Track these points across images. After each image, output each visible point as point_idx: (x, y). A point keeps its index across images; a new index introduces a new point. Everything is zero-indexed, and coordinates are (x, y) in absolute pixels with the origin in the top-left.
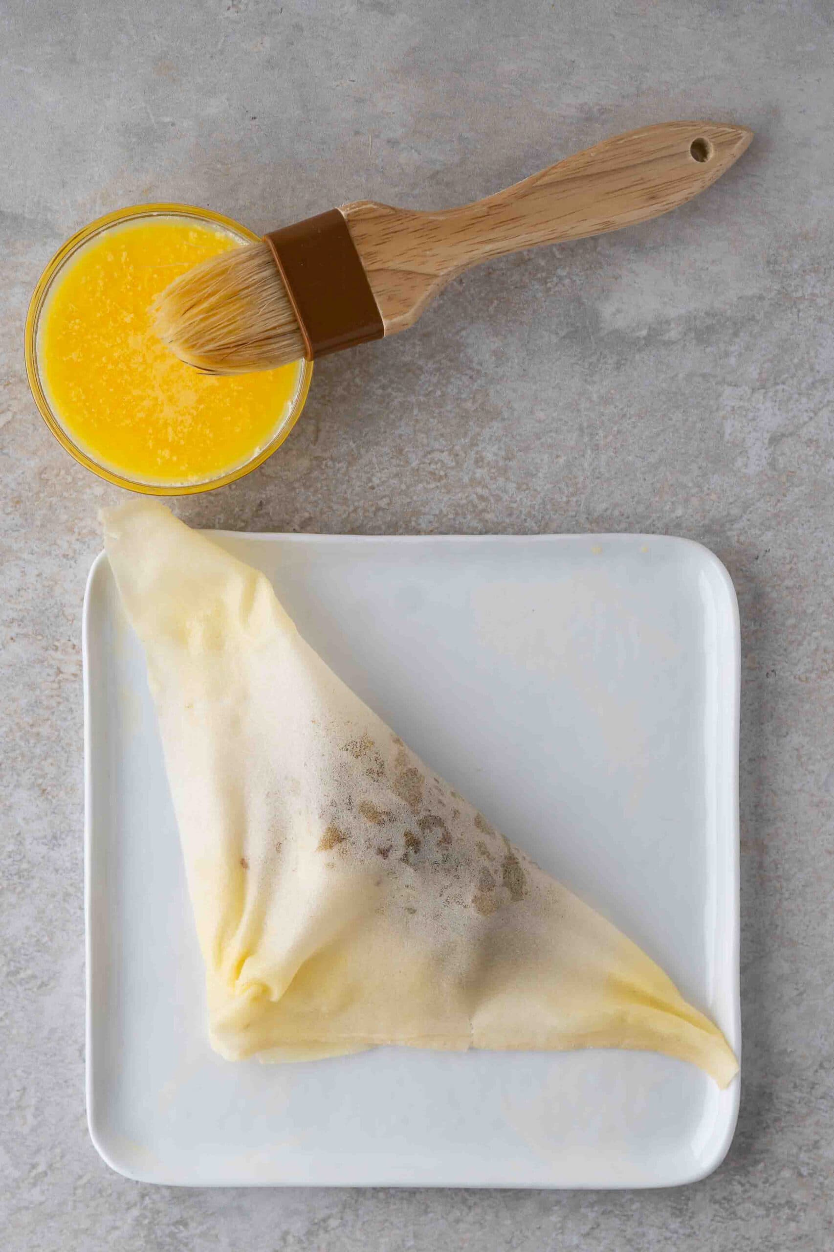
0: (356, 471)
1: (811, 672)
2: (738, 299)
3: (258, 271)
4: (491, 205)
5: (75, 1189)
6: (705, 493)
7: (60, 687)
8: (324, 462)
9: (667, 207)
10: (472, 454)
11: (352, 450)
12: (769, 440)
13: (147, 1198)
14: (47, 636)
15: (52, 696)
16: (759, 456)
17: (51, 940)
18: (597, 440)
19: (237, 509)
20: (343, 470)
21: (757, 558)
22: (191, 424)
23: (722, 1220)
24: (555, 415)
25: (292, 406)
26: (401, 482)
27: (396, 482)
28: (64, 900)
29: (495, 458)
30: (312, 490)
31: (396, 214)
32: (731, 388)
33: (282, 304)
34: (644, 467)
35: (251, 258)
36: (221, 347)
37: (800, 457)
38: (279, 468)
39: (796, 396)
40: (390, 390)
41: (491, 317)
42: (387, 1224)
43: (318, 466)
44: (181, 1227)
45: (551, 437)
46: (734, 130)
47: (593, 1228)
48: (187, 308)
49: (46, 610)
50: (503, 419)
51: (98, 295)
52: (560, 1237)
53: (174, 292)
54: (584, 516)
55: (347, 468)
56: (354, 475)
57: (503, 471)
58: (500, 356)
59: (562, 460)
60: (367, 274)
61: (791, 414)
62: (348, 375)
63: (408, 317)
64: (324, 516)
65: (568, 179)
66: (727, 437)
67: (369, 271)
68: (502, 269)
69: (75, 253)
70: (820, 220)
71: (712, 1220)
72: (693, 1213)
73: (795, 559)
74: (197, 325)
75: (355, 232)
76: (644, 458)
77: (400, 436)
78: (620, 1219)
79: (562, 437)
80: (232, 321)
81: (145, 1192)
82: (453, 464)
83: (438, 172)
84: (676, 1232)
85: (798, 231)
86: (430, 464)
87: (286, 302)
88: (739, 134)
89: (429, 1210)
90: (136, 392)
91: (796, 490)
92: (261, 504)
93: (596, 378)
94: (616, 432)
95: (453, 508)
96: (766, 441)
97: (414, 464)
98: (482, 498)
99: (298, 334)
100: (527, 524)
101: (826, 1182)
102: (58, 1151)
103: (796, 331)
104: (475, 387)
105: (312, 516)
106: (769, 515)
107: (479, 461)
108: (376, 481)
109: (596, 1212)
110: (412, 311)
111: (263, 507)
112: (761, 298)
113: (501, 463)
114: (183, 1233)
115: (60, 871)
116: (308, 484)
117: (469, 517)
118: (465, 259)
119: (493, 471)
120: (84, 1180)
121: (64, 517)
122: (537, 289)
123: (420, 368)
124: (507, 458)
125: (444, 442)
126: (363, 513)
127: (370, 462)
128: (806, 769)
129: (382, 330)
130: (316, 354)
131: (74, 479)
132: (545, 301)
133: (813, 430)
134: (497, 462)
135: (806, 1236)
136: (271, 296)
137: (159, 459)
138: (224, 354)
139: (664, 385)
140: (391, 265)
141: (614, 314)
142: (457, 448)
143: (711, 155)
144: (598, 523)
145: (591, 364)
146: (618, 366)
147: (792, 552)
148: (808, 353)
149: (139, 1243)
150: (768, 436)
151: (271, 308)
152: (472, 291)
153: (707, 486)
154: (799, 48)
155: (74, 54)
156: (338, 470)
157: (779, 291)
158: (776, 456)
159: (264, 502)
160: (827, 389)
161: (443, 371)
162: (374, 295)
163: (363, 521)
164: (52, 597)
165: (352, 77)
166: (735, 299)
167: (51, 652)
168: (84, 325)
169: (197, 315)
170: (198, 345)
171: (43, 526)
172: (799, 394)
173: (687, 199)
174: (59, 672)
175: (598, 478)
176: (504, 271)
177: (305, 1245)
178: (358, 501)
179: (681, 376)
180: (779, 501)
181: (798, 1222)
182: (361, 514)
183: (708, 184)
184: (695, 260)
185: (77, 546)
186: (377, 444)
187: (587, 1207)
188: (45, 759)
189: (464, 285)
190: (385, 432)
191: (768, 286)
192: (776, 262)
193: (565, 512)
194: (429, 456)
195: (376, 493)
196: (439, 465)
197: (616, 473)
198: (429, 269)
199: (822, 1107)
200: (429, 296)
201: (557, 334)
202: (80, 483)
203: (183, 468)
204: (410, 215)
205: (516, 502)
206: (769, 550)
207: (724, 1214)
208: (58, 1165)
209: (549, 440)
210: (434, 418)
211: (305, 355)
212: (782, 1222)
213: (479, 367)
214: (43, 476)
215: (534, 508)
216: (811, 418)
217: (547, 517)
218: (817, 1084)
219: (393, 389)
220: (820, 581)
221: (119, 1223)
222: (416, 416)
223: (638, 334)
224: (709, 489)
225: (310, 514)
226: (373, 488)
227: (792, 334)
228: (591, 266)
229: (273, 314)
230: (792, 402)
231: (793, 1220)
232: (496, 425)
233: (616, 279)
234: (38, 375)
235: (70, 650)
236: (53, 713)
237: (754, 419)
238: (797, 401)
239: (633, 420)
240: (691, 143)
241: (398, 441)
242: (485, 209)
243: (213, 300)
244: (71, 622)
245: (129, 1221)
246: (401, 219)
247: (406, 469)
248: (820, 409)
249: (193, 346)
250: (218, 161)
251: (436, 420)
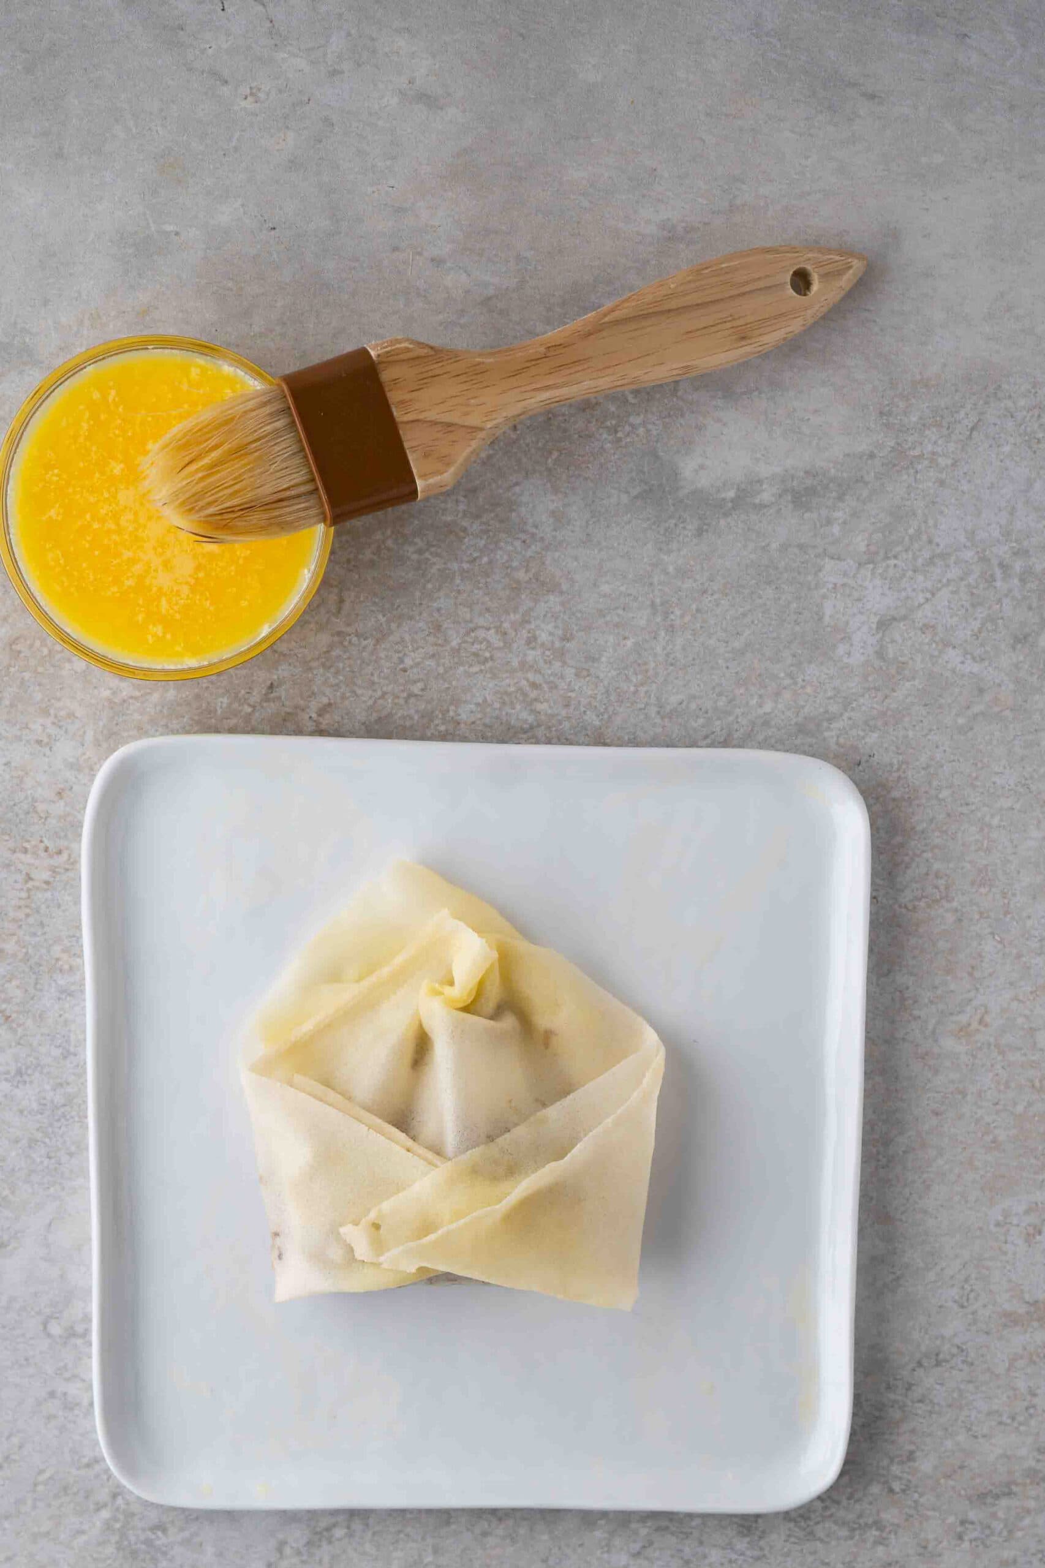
0: (384, 649)
1: (920, 900)
2: (844, 456)
3: (270, 421)
4: (549, 345)
5: (35, 1485)
6: (799, 685)
7: (29, 897)
8: (348, 638)
9: (760, 348)
10: (524, 634)
11: (381, 624)
12: (878, 623)
13: (120, 1497)
14: (15, 837)
15: (20, 907)
16: (865, 643)
17: (13, 1193)
18: (672, 620)
19: (243, 692)
20: (370, 648)
21: (859, 764)
22: (188, 596)
23: (797, 1541)
24: (623, 589)
25: (310, 575)
26: (438, 665)
27: (432, 664)
28: (30, 1147)
29: (550, 638)
30: (332, 670)
31: (437, 354)
32: (832, 562)
33: (297, 460)
34: (729, 652)
35: (264, 404)
36: (224, 511)
37: (913, 645)
38: (293, 644)
39: (910, 573)
40: (427, 555)
41: (549, 470)
42: (402, 1536)
43: (341, 643)
44: (159, 1533)
45: (619, 615)
46: (842, 258)
47: (644, 1547)
48: (187, 462)
49: (15, 805)
50: (562, 593)
51: (81, 440)
52: (606, 1556)
53: (171, 443)
54: (656, 709)
55: (374, 645)
56: (382, 655)
57: (561, 654)
58: (559, 518)
59: (629, 643)
60: (400, 426)
61: (904, 594)
62: (378, 536)
63: (448, 477)
64: (347, 702)
65: (643, 315)
66: (827, 619)
67: (402, 423)
68: (564, 415)
69: (56, 391)
70: (945, 365)
71: (786, 1541)
72: (763, 1532)
73: (904, 766)
74: (197, 483)
75: (386, 376)
76: (727, 642)
77: (439, 610)
78: (677, 1537)
79: (631, 615)
80: (238, 480)
81: (118, 1490)
82: (501, 644)
83: (489, 299)
84: (742, 1554)
85: (918, 377)
86: (473, 644)
87: (301, 458)
88: (849, 263)
89: (451, 1520)
90: (127, 554)
91: (908, 684)
92: (271, 686)
93: (674, 546)
94: (694, 611)
95: (499, 696)
96: (874, 626)
97: (454, 643)
98: (534, 685)
99: (315, 496)
100: (586, 718)
101: (922, 1500)
102: (15, 1440)
103: (912, 495)
104: (529, 553)
105: (332, 701)
106: (875, 712)
107: (531, 641)
108: (408, 662)
109: (650, 1527)
110: (452, 470)
111: (274, 689)
112: (872, 456)
113: (557, 644)
114: (161, 1540)
115: (25, 1113)
116: (328, 664)
117: (518, 707)
118: (518, 408)
119: (548, 653)
120: (47, 1475)
121: (38, 696)
122: (606, 439)
123: (465, 530)
124: (565, 638)
125: (490, 619)
126: (393, 700)
127: (403, 640)
128: (911, 1015)
129: (415, 491)
130: (337, 519)
131: (50, 651)
132: (614, 454)
133: (929, 614)
134: (553, 643)
135: (897, 1562)
136: (285, 451)
137: (149, 637)
138: (227, 519)
139: (753, 556)
140: (431, 415)
141: (696, 471)
142: (506, 625)
143: (815, 287)
144: (670, 718)
145: (666, 530)
146: (700, 532)
147: (901, 758)
148: (926, 522)
149: (110, 1550)
150: (875, 619)
151: (284, 465)
152: (528, 440)
153: (802, 677)
154: (924, 160)
155: (61, 149)
156: (364, 648)
157: (893, 448)
158: (884, 643)
159: (275, 684)
160: (948, 566)
161: (491, 533)
162: (408, 451)
163: (392, 708)
164: (22, 790)
165: (392, 182)
166: (841, 457)
167: (22, 856)
168: (65, 476)
169: (197, 471)
170: (197, 508)
171: (12, 705)
172: (914, 571)
173: (785, 339)
174: (29, 878)
175: (672, 665)
176: (567, 418)
177: (304, 1558)
178: (387, 685)
179: (774, 546)
180: (886, 697)
181: (887, 1546)
182: (390, 701)
183: (810, 321)
184: (795, 410)
185: (52, 730)
186: (411, 618)
187: (638, 1521)
188: (10, 981)
189: (518, 432)
190: (421, 604)
191: (881, 442)
192: (890, 413)
193: (632, 704)
194: (473, 635)
195: (409, 676)
196: (483, 646)
197: (694, 659)
198: (473, 420)
199: (920, 1412)
200: (472, 453)
201: (627, 492)
202: (58, 656)
203: (178, 648)
204: (453, 356)
205: (573, 691)
206: (874, 755)
207: (801, 1534)
208: (16, 1457)
209: (616, 619)
210: (479, 588)
211: (324, 520)
212: (868, 1545)
213: (534, 530)
214: (14, 647)
215: (595, 698)
216: (927, 600)
217: (611, 709)
218: (914, 1385)
219: (431, 554)
220: (933, 792)
221: (85, 1527)
222: (458, 586)
223: (723, 495)
224: (804, 681)
225: (329, 699)
226: (405, 670)
227: (908, 500)
228: (669, 414)
229: (288, 471)
230: (905, 579)
231: (881, 1544)
232: (553, 599)
233: (700, 430)
234: (9, 534)
235: (43, 854)
236: (20, 927)
237: (859, 600)
238: (912, 579)
239: (716, 596)
240: (791, 273)
241: (436, 615)
242: (542, 349)
243: (214, 455)
244: (43, 820)
245: (98, 1524)
246: (443, 361)
247: (444, 648)
248: (939, 590)
249: (190, 510)
250: (229, 279)
251: (481, 592)
